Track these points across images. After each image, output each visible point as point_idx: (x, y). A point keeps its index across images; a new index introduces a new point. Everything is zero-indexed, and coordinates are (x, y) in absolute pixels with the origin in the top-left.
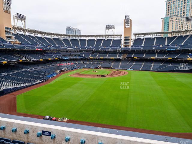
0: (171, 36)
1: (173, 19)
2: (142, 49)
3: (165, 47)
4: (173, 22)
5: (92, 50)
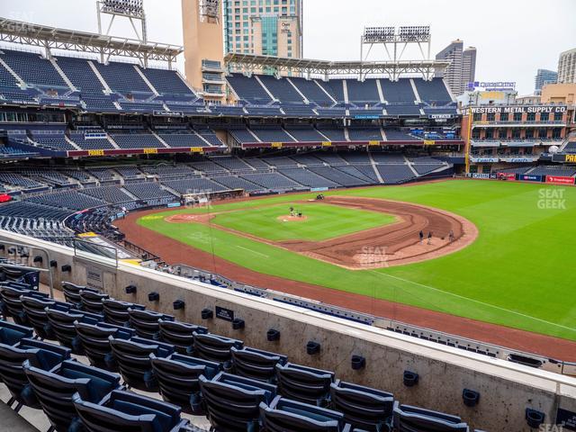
0: (323, 77)
1: (289, 28)
2: (283, 113)
3: (338, 109)
4: (289, 36)
5: (68, 112)
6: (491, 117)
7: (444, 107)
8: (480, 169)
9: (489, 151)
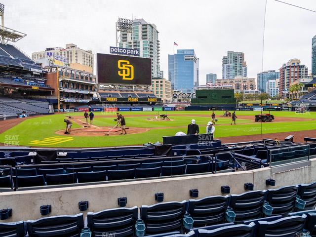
6: (67, 74)
7: (33, 65)
8: (65, 107)
9: (68, 95)
